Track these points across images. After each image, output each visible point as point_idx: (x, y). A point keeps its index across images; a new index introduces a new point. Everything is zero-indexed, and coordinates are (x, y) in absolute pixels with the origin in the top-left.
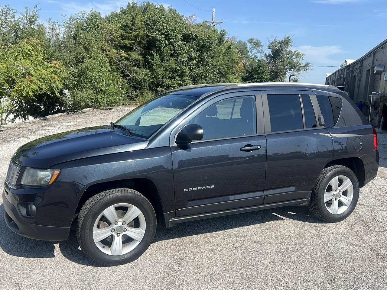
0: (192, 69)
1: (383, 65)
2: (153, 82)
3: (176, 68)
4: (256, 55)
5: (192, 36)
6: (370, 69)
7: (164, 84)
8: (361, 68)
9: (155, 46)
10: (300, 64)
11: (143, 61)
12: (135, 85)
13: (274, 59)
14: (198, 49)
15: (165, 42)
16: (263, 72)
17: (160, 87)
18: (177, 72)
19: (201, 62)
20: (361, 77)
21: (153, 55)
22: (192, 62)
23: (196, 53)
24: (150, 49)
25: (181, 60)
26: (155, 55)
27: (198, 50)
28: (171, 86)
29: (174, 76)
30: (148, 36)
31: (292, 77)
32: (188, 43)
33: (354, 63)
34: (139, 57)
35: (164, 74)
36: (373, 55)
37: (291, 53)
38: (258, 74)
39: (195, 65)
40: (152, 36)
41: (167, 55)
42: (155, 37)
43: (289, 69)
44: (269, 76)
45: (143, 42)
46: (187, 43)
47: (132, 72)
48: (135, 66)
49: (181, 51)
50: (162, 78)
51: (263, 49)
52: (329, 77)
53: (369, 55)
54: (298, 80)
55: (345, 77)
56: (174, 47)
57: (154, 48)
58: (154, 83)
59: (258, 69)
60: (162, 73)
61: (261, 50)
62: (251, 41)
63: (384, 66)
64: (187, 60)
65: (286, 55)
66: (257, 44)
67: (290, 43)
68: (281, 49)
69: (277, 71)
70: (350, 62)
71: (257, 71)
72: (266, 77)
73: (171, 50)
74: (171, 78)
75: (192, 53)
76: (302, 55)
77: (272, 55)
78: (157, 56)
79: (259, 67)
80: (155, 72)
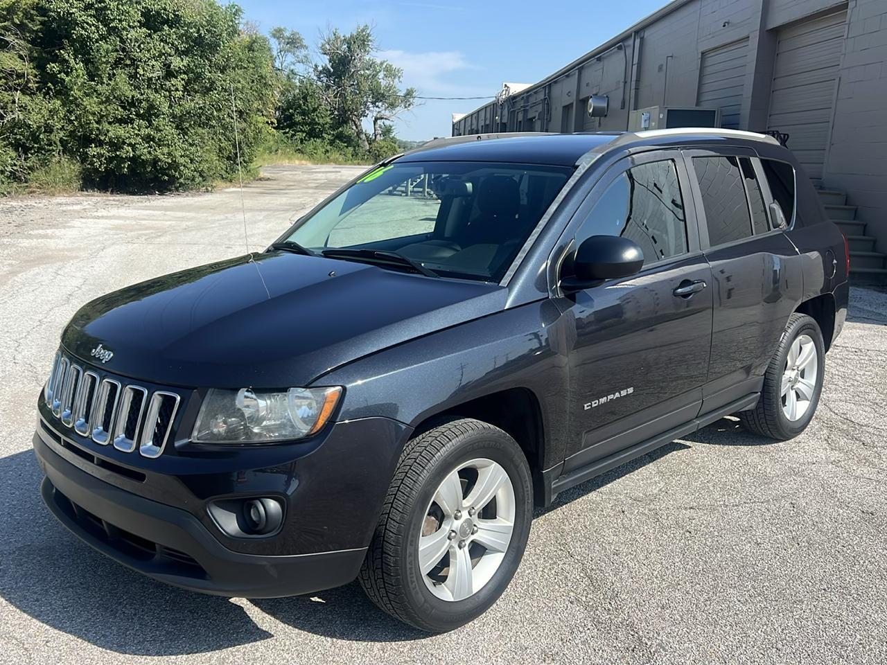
0: (174, 98)
1: (605, 96)
2: (72, 134)
3: (133, 97)
4: (292, 67)
5: (168, 16)
6: (572, 104)
7: (102, 138)
8: (547, 102)
9: (68, 36)
10: (395, 92)
11: (36, 76)
12: (21, 140)
13: (336, 78)
14: (185, 47)
15: (97, 28)
16: (315, 110)
17: (93, 145)
18: (134, 106)
19: (194, 82)
20: (550, 121)
21: (67, 61)
22: (173, 81)
23: (182, 60)
24: (54, 45)
25: (143, 75)
26: (72, 61)
27: (185, 53)
28: (124, 143)
29: (128, 115)
30: (43, 11)
31: (378, 121)
32: (157, 32)
33: (528, 91)
34: (26, 68)
35: (101, 110)
36: (577, 74)
37: (374, 67)
38: (304, 113)
39: (180, 88)
40: (59, 10)
41: (107, 62)
42: (68, 13)
43: (372, 103)
44: (328, 120)
45: (30, 25)
46: (155, 32)
47: (9, 105)
48: (17, 90)
49: (140, 52)
50: (98, 122)
51: (308, 54)
52: (460, 121)
53: (566, 74)
54: (393, 128)
55: (505, 121)
56: (122, 41)
57: (66, 41)
58: (76, 136)
59: (301, 102)
60: (96, 109)
61: (305, 57)
62: (278, 35)
63: (607, 97)
64: (159, 77)
65: (364, 70)
66: (293, 43)
67: (369, 43)
68: (352, 57)
69: (346, 108)
70: (517, 88)
71: (300, 106)
72: (321, 121)
73: (117, 51)
74: (121, 121)
75: (170, 58)
76: (398, 70)
77: (332, 70)
78: (77, 64)
79: (305, 98)
80: (77, 106)
